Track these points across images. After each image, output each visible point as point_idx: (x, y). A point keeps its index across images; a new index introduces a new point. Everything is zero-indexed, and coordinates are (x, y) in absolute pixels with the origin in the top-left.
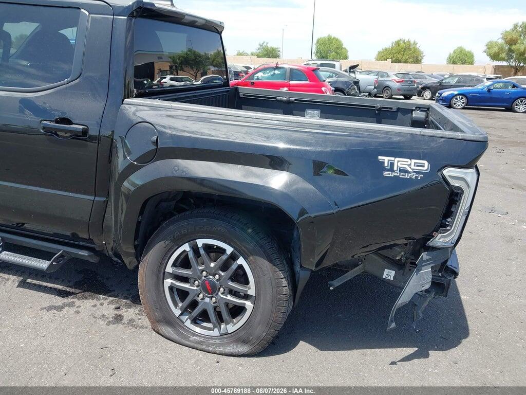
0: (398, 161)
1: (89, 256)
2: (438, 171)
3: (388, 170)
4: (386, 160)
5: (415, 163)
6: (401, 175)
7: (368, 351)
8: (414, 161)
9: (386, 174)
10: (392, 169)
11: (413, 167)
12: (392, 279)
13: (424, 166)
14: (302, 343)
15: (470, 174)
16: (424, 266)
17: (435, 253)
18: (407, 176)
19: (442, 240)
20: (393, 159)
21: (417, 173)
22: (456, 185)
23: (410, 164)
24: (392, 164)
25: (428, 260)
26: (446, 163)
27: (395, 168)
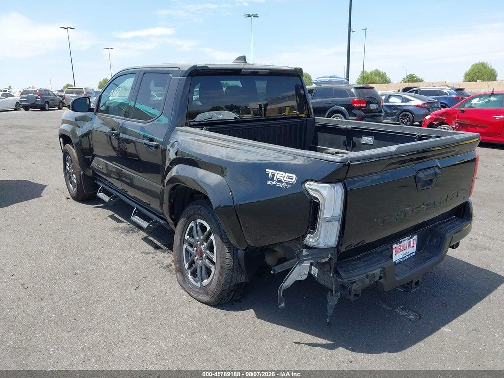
0: (278, 174)
1: (164, 224)
2: (302, 184)
3: (270, 180)
4: (270, 172)
5: (288, 176)
6: (277, 184)
7: (290, 330)
8: (287, 174)
9: (269, 182)
10: (272, 180)
11: (286, 179)
12: (316, 276)
13: (292, 179)
14: (252, 310)
15: (327, 189)
16: (305, 260)
17: (311, 251)
18: (281, 185)
19: (311, 240)
20: (274, 172)
21: (287, 183)
22: (314, 195)
23: (284, 177)
24: (273, 176)
25: (306, 256)
26: (308, 178)
27: (275, 179)
